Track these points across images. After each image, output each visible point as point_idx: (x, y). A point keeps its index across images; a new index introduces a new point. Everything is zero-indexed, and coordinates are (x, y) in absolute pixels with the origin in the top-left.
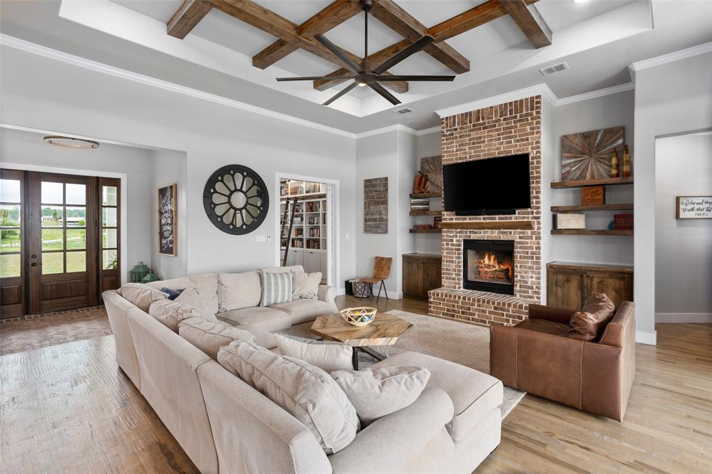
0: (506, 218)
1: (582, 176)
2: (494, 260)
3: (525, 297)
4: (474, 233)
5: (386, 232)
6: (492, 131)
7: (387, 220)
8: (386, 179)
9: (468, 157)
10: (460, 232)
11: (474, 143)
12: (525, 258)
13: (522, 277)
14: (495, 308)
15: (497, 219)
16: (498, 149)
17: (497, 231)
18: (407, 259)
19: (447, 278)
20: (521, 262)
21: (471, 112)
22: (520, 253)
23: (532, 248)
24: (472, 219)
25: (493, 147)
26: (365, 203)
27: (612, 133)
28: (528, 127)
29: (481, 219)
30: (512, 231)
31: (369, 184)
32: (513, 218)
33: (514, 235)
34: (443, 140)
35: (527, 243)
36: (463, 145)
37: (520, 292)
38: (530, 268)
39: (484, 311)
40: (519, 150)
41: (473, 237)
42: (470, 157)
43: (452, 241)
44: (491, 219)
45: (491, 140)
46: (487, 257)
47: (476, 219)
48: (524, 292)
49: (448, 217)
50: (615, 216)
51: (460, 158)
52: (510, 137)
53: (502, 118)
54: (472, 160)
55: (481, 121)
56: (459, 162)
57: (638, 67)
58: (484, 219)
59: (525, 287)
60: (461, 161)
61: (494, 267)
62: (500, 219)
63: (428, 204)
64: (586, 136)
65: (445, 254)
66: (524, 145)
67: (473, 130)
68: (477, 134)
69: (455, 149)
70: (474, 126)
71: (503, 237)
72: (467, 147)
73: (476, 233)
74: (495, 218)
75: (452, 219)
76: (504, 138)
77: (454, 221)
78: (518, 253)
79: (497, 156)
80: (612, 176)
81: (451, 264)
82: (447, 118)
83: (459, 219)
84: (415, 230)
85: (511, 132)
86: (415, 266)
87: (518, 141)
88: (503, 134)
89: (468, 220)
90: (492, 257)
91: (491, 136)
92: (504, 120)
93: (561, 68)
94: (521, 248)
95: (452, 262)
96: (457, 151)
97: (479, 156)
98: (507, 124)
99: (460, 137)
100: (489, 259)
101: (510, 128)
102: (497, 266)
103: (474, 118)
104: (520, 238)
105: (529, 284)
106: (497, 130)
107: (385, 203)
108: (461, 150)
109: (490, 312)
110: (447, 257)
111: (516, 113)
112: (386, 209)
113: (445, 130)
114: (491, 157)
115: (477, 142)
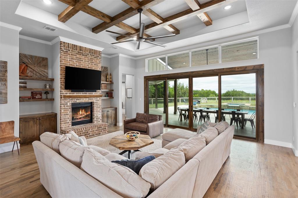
0: (91, 93)
2: (84, 111)
3: (98, 122)
4: (78, 100)
5: (6, 102)
6: (85, 57)
7: (6, 94)
8: (6, 62)
9: (75, 65)
10: (71, 100)
11: (78, 60)
12: (97, 108)
13: (97, 115)
15: (88, 94)
16: (88, 65)
17: (88, 99)
18: (23, 120)
19: (64, 123)
20: (96, 110)
21: (77, 46)
22: (95, 106)
23: (99, 104)
24: (77, 94)
25: (85, 64)
27: (106, 68)
28: (98, 61)
29: (81, 94)
30: (93, 98)
32: (94, 94)
33: (94, 100)
34: (62, 53)
35: (98, 102)
36: (73, 59)
38: (99, 111)
40: (95, 68)
41: (78, 101)
42: (76, 66)
43: (67, 104)
44: (85, 93)
45: (85, 61)
46: (81, 111)
47: (79, 93)
48: (97, 120)
51: (71, 65)
52: (92, 62)
53: (89, 54)
55: (81, 52)
56: (71, 66)
58: (83, 94)
59: (98, 118)
60: (72, 66)
61: (84, 114)
62: (89, 94)
63: (27, 84)
65: (63, 111)
66: (97, 67)
67: (77, 54)
68: (79, 56)
69: (69, 60)
70: (78, 52)
71: (90, 101)
72: (75, 61)
73: (79, 100)
74: (87, 93)
75: (67, 94)
76: (90, 62)
77: (68, 95)
79: (87, 68)
80: (107, 81)
81: (67, 116)
82: (64, 43)
83: (71, 93)
85: (93, 61)
86: (31, 123)
87: (95, 65)
88: (90, 60)
89: (75, 94)
90: (83, 110)
91: (85, 59)
92: (90, 55)
94: (96, 104)
95: (67, 114)
96: (70, 60)
97: (80, 66)
98: (91, 57)
99: (71, 55)
100: (82, 111)
101: (92, 59)
102: (85, 114)
103: (78, 49)
104: (96, 101)
105: (99, 117)
106: (87, 58)
108: (72, 61)
110: (64, 113)
111: (94, 54)
112: (6, 85)
113: (63, 48)
114: (85, 68)
115: (80, 59)
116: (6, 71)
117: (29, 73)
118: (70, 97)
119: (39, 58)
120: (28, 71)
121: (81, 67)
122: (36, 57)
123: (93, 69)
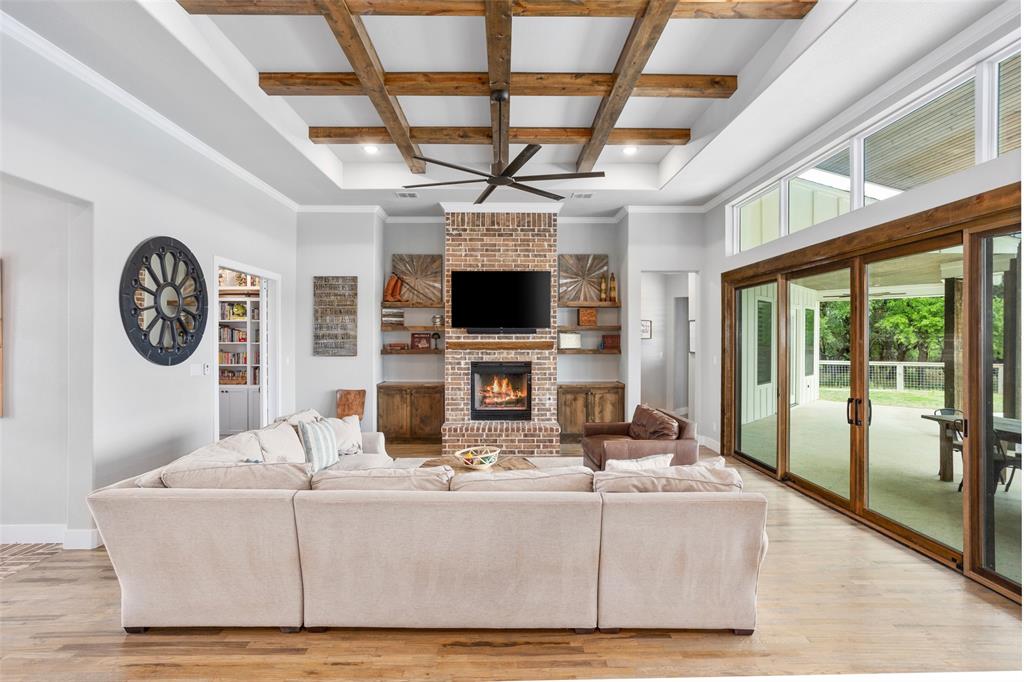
0: (524, 338)
1: (577, 298)
2: (508, 384)
3: (543, 420)
4: (487, 354)
5: (355, 354)
6: (508, 240)
7: (355, 337)
8: (355, 279)
9: (480, 265)
10: (470, 353)
11: (487, 250)
12: (543, 379)
13: (540, 400)
14: (526, 436)
15: (514, 338)
16: (514, 261)
17: (513, 352)
18: (384, 391)
19: (452, 410)
20: (539, 384)
21: (484, 214)
22: (537, 374)
23: (549, 368)
24: (485, 338)
25: (507, 258)
26: (316, 311)
27: (601, 259)
28: (546, 244)
29: (495, 339)
30: (530, 351)
31: (322, 285)
32: (531, 338)
33: (532, 356)
34: (448, 240)
35: (545, 364)
36: (473, 250)
37: (538, 415)
38: (548, 389)
39: (513, 441)
40: (537, 266)
41: (486, 358)
42: (483, 266)
43: (459, 363)
44: (507, 338)
45: (507, 250)
46: (496, 382)
47: (489, 338)
48: (542, 415)
49: (453, 335)
50: (604, 337)
51: (470, 266)
52: (527, 250)
53: (519, 228)
54: (485, 269)
55: (496, 227)
56: (468, 269)
57: (631, 210)
58: (499, 338)
59: (543, 410)
60: (472, 269)
61: (507, 395)
62: (517, 338)
63: (402, 316)
64: (581, 259)
65: (450, 381)
66: (541, 261)
67: (486, 235)
68: (491, 240)
69: (463, 254)
70: (487, 230)
71: (521, 359)
72: (479, 254)
73: (489, 354)
74: (511, 338)
75: (459, 338)
76: (521, 251)
77: (462, 340)
78: (536, 374)
79: (513, 269)
80: (601, 300)
81: (458, 392)
82: (453, 214)
83: (468, 338)
84: (387, 350)
85: (529, 245)
86: (398, 398)
87: (536, 256)
88: (520, 245)
89: (480, 339)
90: (505, 382)
91: (507, 245)
92: (522, 230)
93: (589, 196)
94: (539, 369)
95: (460, 389)
96: (466, 256)
97: (493, 266)
98: (524, 235)
99: (471, 240)
100: (500, 385)
101: (528, 240)
102: (512, 394)
103: (488, 221)
104: (538, 358)
105: (547, 406)
106: (514, 240)
107: (354, 313)
108: (471, 256)
109: (519, 441)
110: (452, 383)
111: (534, 225)
112: (354, 321)
113: (450, 228)
114: (507, 269)
115: (491, 249)
116: (356, 294)
117: (406, 294)
118: (462, 346)
119: (426, 256)
120: (404, 290)
121: (496, 268)
122: (419, 256)
123: (530, 269)
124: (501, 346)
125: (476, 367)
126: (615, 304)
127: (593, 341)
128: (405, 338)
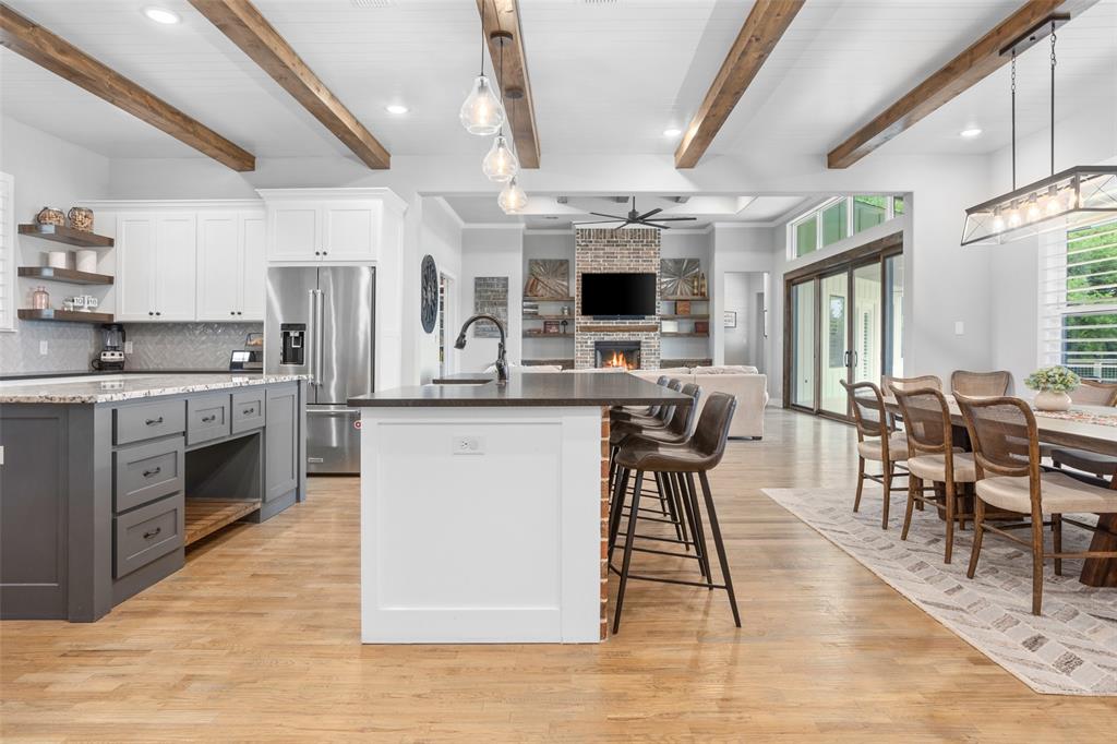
0: (635, 323)
1: (674, 293)
2: (623, 359)
4: (607, 335)
6: (623, 249)
7: (506, 324)
8: (506, 279)
9: (602, 268)
10: (594, 335)
11: (607, 257)
12: (649, 354)
15: (628, 323)
16: (628, 265)
17: (627, 334)
21: (605, 230)
23: (654, 346)
24: (606, 323)
25: (622, 262)
26: (476, 304)
27: (694, 263)
28: (652, 252)
29: (613, 323)
30: (640, 333)
31: (481, 283)
32: (641, 323)
33: (642, 337)
34: (579, 250)
35: (651, 343)
36: (597, 257)
41: (607, 338)
42: (604, 269)
43: (586, 342)
44: (622, 323)
45: (623, 257)
46: (615, 358)
47: (609, 323)
49: (581, 320)
50: (696, 324)
51: (595, 269)
52: (638, 257)
53: (631, 241)
54: (606, 271)
55: (614, 240)
56: (594, 272)
57: (717, 225)
58: (616, 323)
60: (596, 272)
62: (630, 323)
63: (537, 308)
64: (678, 262)
65: (578, 356)
66: (649, 265)
67: (607, 246)
68: (610, 249)
69: (590, 260)
70: (608, 242)
71: (633, 339)
72: (601, 260)
73: (609, 335)
74: (626, 323)
75: (586, 323)
76: (633, 257)
77: (589, 325)
78: (644, 350)
79: (627, 271)
80: (694, 294)
82: (582, 230)
83: (594, 323)
84: (526, 335)
85: (639, 253)
87: (644, 261)
88: (632, 253)
89: (602, 323)
90: (621, 357)
91: (623, 253)
92: (634, 242)
94: (646, 347)
95: (586, 362)
96: (592, 261)
97: (612, 269)
98: (636, 245)
99: (595, 249)
100: (618, 360)
101: (639, 249)
102: (625, 365)
103: (608, 235)
104: (646, 339)
106: (627, 249)
107: (505, 304)
108: (596, 261)
110: (580, 357)
111: (643, 238)
112: (506, 311)
113: (580, 240)
114: (623, 271)
115: (611, 256)
116: (507, 291)
117: (540, 290)
118: (589, 329)
119: (556, 261)
120: (539, 287)
121: (615, 271)
122: (550, 261)
123: (640, 271)
124: (618, 330)
125: (598, 345)
126: (705, 298)
127: (687, 327)
128: (539, 325)
